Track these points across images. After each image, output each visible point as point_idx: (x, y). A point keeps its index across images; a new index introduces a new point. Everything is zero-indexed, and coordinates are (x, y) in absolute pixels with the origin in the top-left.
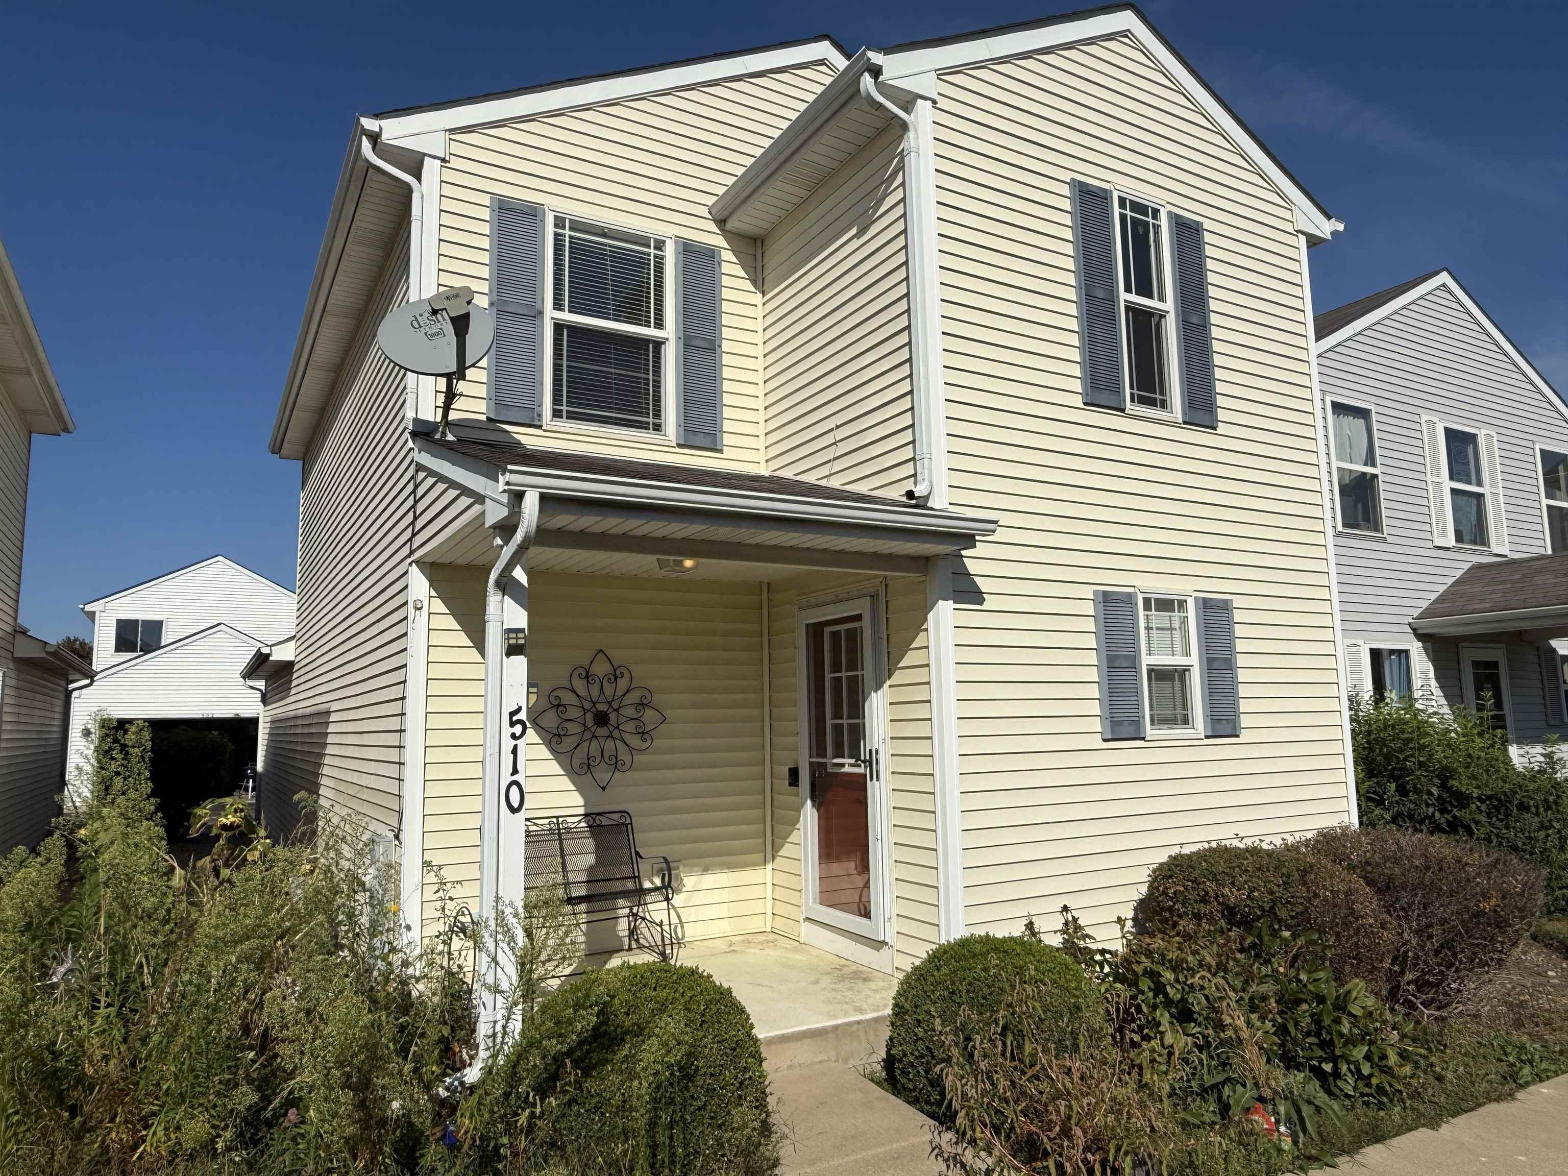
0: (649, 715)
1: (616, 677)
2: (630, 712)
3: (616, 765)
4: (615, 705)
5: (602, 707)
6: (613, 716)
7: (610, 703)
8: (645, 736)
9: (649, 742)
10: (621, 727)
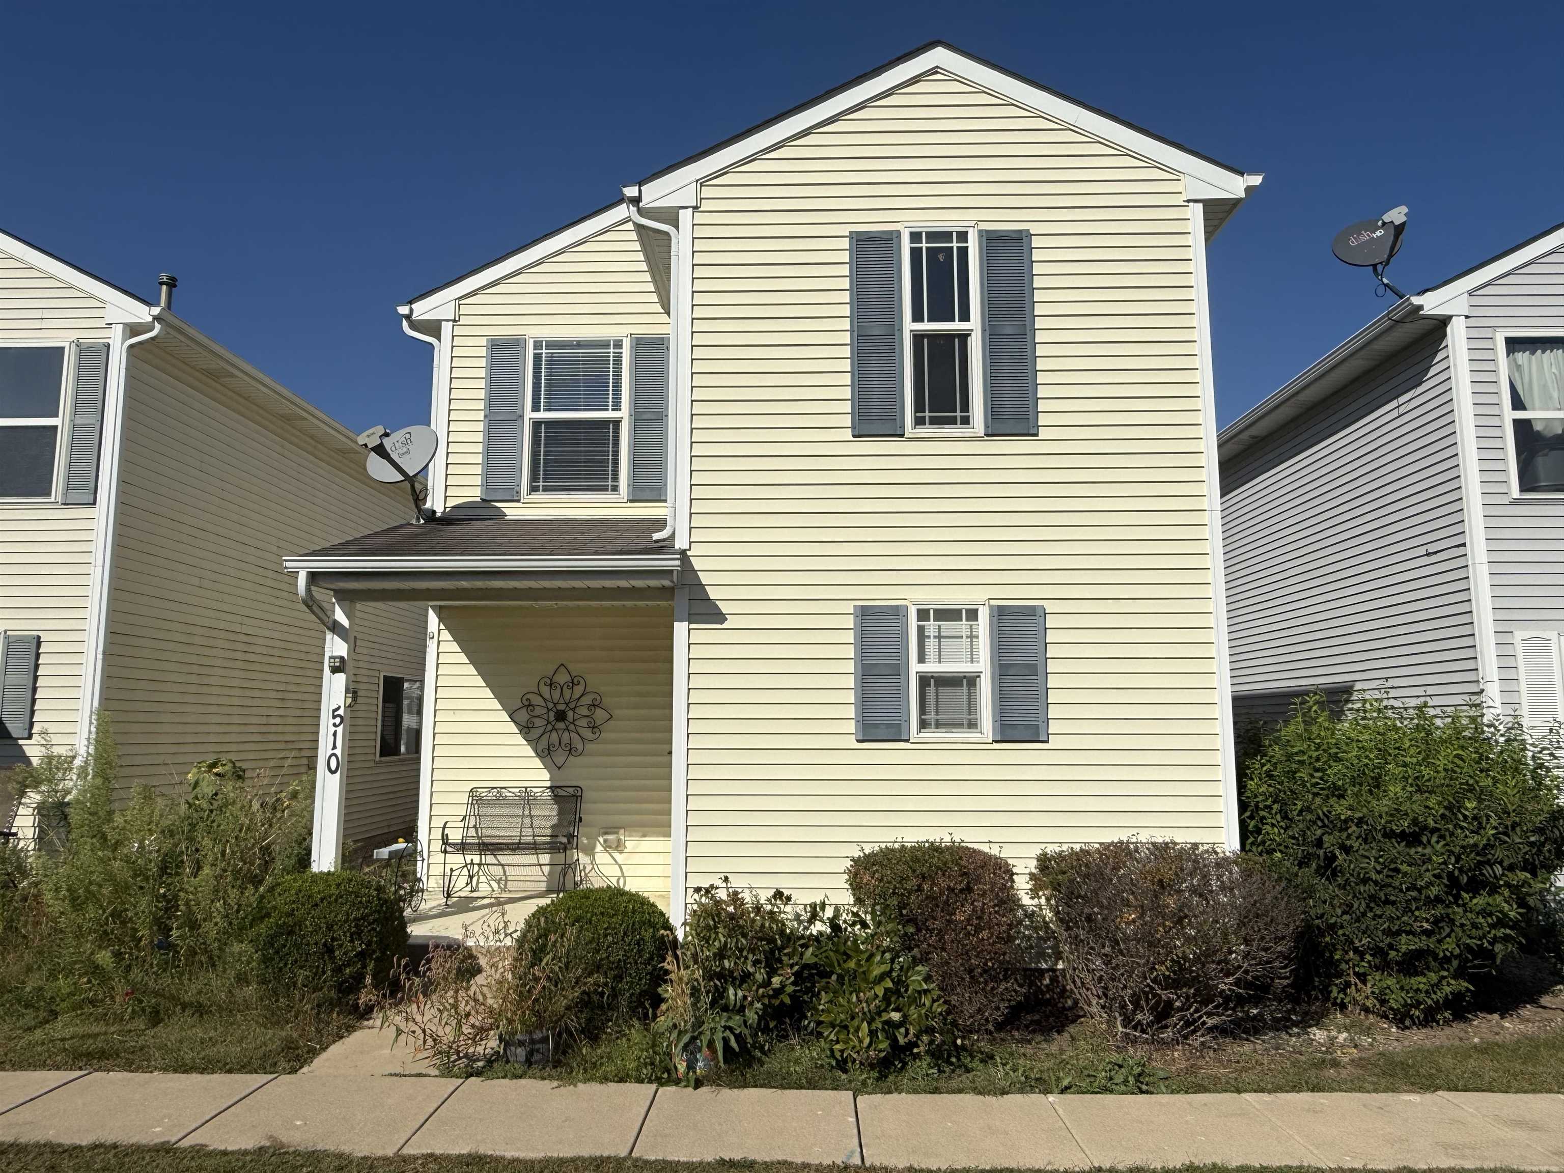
0: (600, 714)
1: (573, 684)
2: (584, 711)
3: (571, 751)
4: (572, 705)
5: (561, 707)
6: (570, 714)
7: (567, 704)
8: (595, 730)
9: (598, 735)
10: (576, 723)
